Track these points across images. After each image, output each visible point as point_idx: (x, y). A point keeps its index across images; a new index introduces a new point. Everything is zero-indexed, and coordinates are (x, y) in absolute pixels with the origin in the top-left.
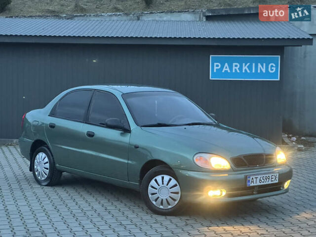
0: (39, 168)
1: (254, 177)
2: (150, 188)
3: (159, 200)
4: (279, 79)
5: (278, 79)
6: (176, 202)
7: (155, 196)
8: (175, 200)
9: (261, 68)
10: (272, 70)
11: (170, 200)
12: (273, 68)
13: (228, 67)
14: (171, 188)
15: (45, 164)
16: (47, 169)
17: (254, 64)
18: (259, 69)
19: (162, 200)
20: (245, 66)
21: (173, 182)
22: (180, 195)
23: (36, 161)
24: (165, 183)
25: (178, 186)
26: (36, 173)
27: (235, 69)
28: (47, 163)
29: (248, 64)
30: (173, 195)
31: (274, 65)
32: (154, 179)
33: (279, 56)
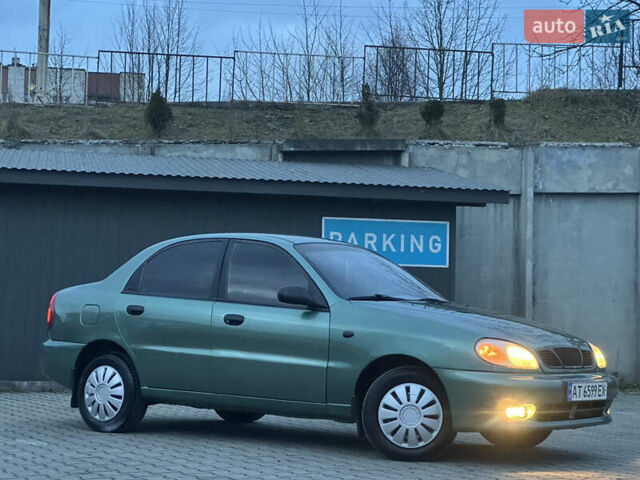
0: (96, 397)
1: (577, 385)
2: (381, 409)
3: (402, 432)
4: (447, 266)
5: (445, 264)
6: (435, 434)
7: (393, 425)
8: (431, 430)
9: (417, 244)
10: (436, 248)
11: (423, 431)
12: (436, 244)
13: (355, 240)
14: (423, 408)
15: (112, 388)
16: (119, 397)
17: (403, 236)
18: (412, 246)
19: (407, 430)
20: (387, 238)
21: (429, 395)
22: (441, 420)
23: (88, 384)
24: (414, 398)
25: (438, 403)
26: (90, 409)
27: (369, 245)
28: (119, 385)
29: (393, 236)
30: (428, 422)
31: (439, 240)
32: (391, 391)
33: (448, 224)
